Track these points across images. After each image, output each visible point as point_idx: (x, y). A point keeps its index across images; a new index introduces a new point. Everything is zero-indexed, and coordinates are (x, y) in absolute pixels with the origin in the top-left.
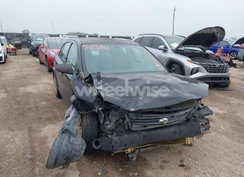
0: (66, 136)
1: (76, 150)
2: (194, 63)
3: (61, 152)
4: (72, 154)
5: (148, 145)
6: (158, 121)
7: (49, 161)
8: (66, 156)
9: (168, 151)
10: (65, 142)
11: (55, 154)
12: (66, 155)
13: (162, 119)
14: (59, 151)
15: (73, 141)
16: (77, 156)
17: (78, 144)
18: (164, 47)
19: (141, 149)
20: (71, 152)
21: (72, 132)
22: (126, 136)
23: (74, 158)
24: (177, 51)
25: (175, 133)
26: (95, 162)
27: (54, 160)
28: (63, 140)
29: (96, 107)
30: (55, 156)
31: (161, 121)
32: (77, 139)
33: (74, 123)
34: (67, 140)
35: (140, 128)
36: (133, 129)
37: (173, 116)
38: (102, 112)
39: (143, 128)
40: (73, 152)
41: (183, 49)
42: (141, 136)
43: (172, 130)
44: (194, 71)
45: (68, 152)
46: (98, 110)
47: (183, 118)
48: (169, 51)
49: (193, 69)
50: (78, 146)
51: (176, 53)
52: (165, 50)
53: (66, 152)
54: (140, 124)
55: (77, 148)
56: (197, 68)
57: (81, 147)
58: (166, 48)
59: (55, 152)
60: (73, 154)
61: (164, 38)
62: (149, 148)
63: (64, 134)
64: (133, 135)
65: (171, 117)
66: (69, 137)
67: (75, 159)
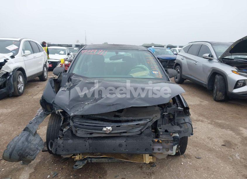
1: (30, 149)
2: (240, 74)
3: (16, 148)
4: (26, 151)
5: (102, 156)
6: (101, 130)
7: (5, 154)
8: (20, 153)
10: (23, 139)
11: (11, 148)
12: (20, 151)
13: (105, 127)
14: (15, 147)
15: (31, 139)
16: (31, 155)
17: (34, 143)
18: (209, 56)
20: (25, 150)
21: (32, 130)
23: (27, 156)
24: (223, 60)
25: (120, 145)
27: (9, 154)
28: (22, 137)
29: (55, 108)
30: (10, 150)
31: (105, 129)
32: (36, 139)
33: (36, 122)
34: (25, 138)
35: (86, 135)
36: (78, 135)
37: (120, 126)
38: (61, 114)
39: (89, 136)
40: (27, 150)
41: (233, 57)
42: (87, 143)
43: (118, 141)
45: (22, 149)
46: (58, 112)
48: (214, 60)
49: (238, 81)
50: (34, 146)
51: (221, 62)
52: (210, 59)
53: (21, 148)
54: (85, 130)
55: (32, 146)
56: (244, 80)
57: (36, 147)
59: (12, 147)
60: (27, 152)
61: (212, 45)
62: (103, 159)
63: (25, 132)
65: (117, 126)
66: (29, 135)
67: (29, 157)
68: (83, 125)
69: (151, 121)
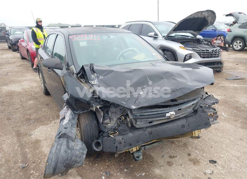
0: (64, 141)
1: (76, 156)
3: (60, 159)
4: (72, 160)
5: (153, 141)
6: (165, 116)
7: (47, 171)
8: (66, 164)
9: (173, 145)
10: (64, 147)
11: (53, 162)
12: (66, 162)
13: (168, 113)
14: (57, 159)
15: (72, 146)
16: (79, 162)
17: (78, 149)
18: (154, 35)
19: (146, 147)
20: (71, 158)
21: (70, 136)
22: (130, 135)
23: (74, 164)
24: (169, 38)
25: (183, 126)
26: (96, 165)
27: (52, 169)
28: (61, 145)
29: (94, 105)
30: (53, 164)
31: (168, 115)
32: (77, 143)
33: (72, 126)
34: (65, 146)
35: (145, 125)
36: (137, 126)
37: (181, 109)
38: (100, 110)
39: (148, 125)
40: (74, 158)
42: (147, 133)
43: (180, 123)
44: (187, 57)
45: (67, 159)
46: (96, 108)
47: (191, 110)
48: (159, 38)
49: (186, 55)
50: (78, 151)
51: (167, 40)
52: (155, 37)
53: (66, 158)
54: (144, 120)
55: (77, 153)
56: (190, 54)
57: (81, 152)
58: (156, 35)
59: (53, 160)
60: (74, 160)
61: (153, 24)
62: (155, 144)
63: (61, 139)
64: (137, 133)
65: (179, 110)
66: (68, 142)
67: (76, 165)
68: (144, 115)
69: (201, 98)
